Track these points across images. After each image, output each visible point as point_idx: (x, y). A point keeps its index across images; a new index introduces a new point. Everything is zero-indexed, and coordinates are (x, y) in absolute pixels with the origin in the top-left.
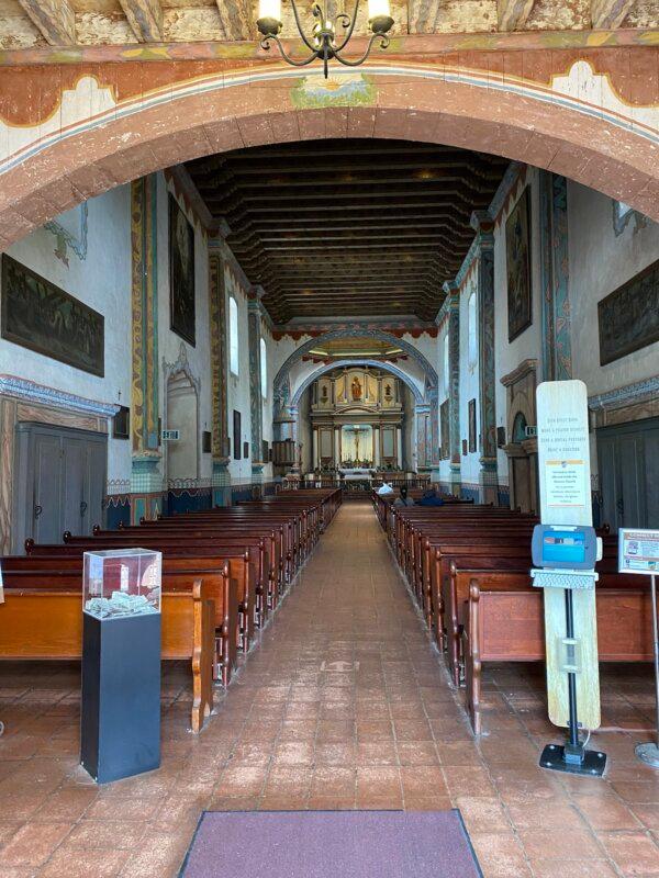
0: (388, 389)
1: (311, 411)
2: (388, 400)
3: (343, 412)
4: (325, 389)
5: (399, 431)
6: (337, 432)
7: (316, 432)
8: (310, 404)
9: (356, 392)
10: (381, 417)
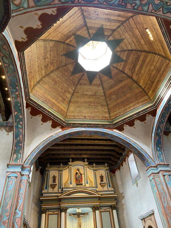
0: (102, 177)
1: (41, 194)
2: (102, 186)
3: (69, 195)
4: (54, 177)
5: (114, 211)
6: (63, 214)
7: (44, 215)
8: (41, 189)
9: (79, 180)
10: (100, 198)
